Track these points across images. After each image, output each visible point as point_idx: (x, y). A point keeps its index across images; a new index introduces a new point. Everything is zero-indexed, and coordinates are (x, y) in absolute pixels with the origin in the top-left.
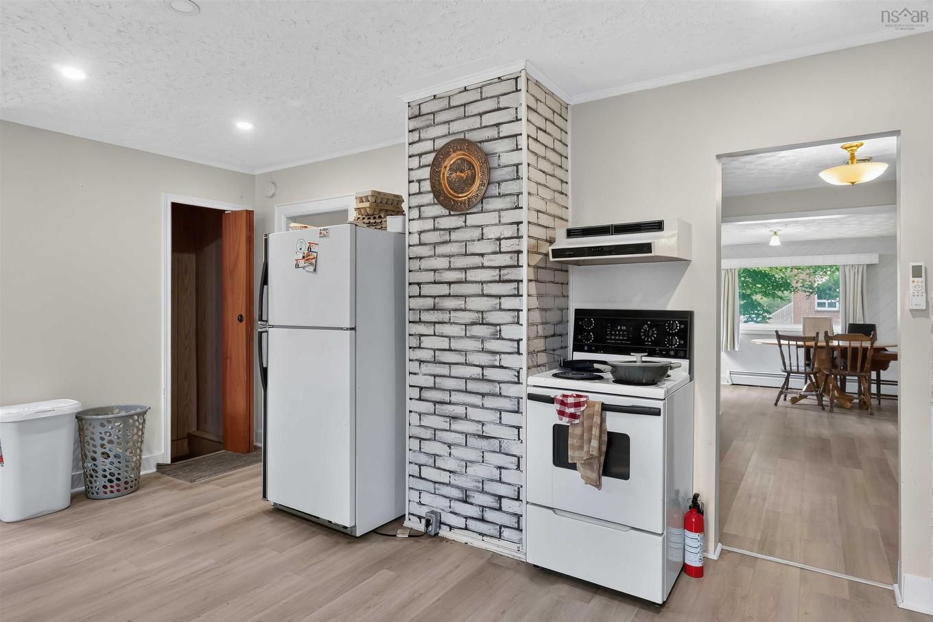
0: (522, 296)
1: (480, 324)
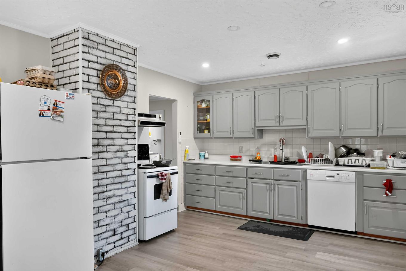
0: (136, 139)
1: (120, 151)
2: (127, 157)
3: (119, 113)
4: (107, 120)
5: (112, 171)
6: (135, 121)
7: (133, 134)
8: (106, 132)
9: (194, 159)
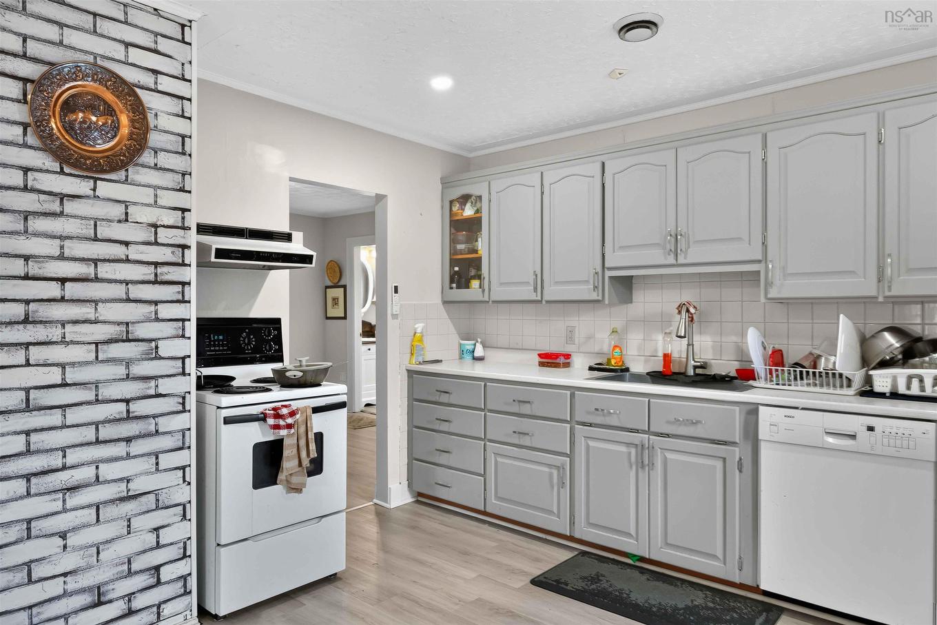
0: (189, 302)
1: (123, 341)
2: (152, 359)
3: (119, 221)
4: (67, 243)
5: (88, 403)
6: (184, 247)
7: (179, 288)
8: (63, 281)
9: (441, 361)
